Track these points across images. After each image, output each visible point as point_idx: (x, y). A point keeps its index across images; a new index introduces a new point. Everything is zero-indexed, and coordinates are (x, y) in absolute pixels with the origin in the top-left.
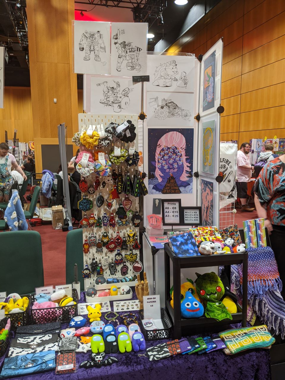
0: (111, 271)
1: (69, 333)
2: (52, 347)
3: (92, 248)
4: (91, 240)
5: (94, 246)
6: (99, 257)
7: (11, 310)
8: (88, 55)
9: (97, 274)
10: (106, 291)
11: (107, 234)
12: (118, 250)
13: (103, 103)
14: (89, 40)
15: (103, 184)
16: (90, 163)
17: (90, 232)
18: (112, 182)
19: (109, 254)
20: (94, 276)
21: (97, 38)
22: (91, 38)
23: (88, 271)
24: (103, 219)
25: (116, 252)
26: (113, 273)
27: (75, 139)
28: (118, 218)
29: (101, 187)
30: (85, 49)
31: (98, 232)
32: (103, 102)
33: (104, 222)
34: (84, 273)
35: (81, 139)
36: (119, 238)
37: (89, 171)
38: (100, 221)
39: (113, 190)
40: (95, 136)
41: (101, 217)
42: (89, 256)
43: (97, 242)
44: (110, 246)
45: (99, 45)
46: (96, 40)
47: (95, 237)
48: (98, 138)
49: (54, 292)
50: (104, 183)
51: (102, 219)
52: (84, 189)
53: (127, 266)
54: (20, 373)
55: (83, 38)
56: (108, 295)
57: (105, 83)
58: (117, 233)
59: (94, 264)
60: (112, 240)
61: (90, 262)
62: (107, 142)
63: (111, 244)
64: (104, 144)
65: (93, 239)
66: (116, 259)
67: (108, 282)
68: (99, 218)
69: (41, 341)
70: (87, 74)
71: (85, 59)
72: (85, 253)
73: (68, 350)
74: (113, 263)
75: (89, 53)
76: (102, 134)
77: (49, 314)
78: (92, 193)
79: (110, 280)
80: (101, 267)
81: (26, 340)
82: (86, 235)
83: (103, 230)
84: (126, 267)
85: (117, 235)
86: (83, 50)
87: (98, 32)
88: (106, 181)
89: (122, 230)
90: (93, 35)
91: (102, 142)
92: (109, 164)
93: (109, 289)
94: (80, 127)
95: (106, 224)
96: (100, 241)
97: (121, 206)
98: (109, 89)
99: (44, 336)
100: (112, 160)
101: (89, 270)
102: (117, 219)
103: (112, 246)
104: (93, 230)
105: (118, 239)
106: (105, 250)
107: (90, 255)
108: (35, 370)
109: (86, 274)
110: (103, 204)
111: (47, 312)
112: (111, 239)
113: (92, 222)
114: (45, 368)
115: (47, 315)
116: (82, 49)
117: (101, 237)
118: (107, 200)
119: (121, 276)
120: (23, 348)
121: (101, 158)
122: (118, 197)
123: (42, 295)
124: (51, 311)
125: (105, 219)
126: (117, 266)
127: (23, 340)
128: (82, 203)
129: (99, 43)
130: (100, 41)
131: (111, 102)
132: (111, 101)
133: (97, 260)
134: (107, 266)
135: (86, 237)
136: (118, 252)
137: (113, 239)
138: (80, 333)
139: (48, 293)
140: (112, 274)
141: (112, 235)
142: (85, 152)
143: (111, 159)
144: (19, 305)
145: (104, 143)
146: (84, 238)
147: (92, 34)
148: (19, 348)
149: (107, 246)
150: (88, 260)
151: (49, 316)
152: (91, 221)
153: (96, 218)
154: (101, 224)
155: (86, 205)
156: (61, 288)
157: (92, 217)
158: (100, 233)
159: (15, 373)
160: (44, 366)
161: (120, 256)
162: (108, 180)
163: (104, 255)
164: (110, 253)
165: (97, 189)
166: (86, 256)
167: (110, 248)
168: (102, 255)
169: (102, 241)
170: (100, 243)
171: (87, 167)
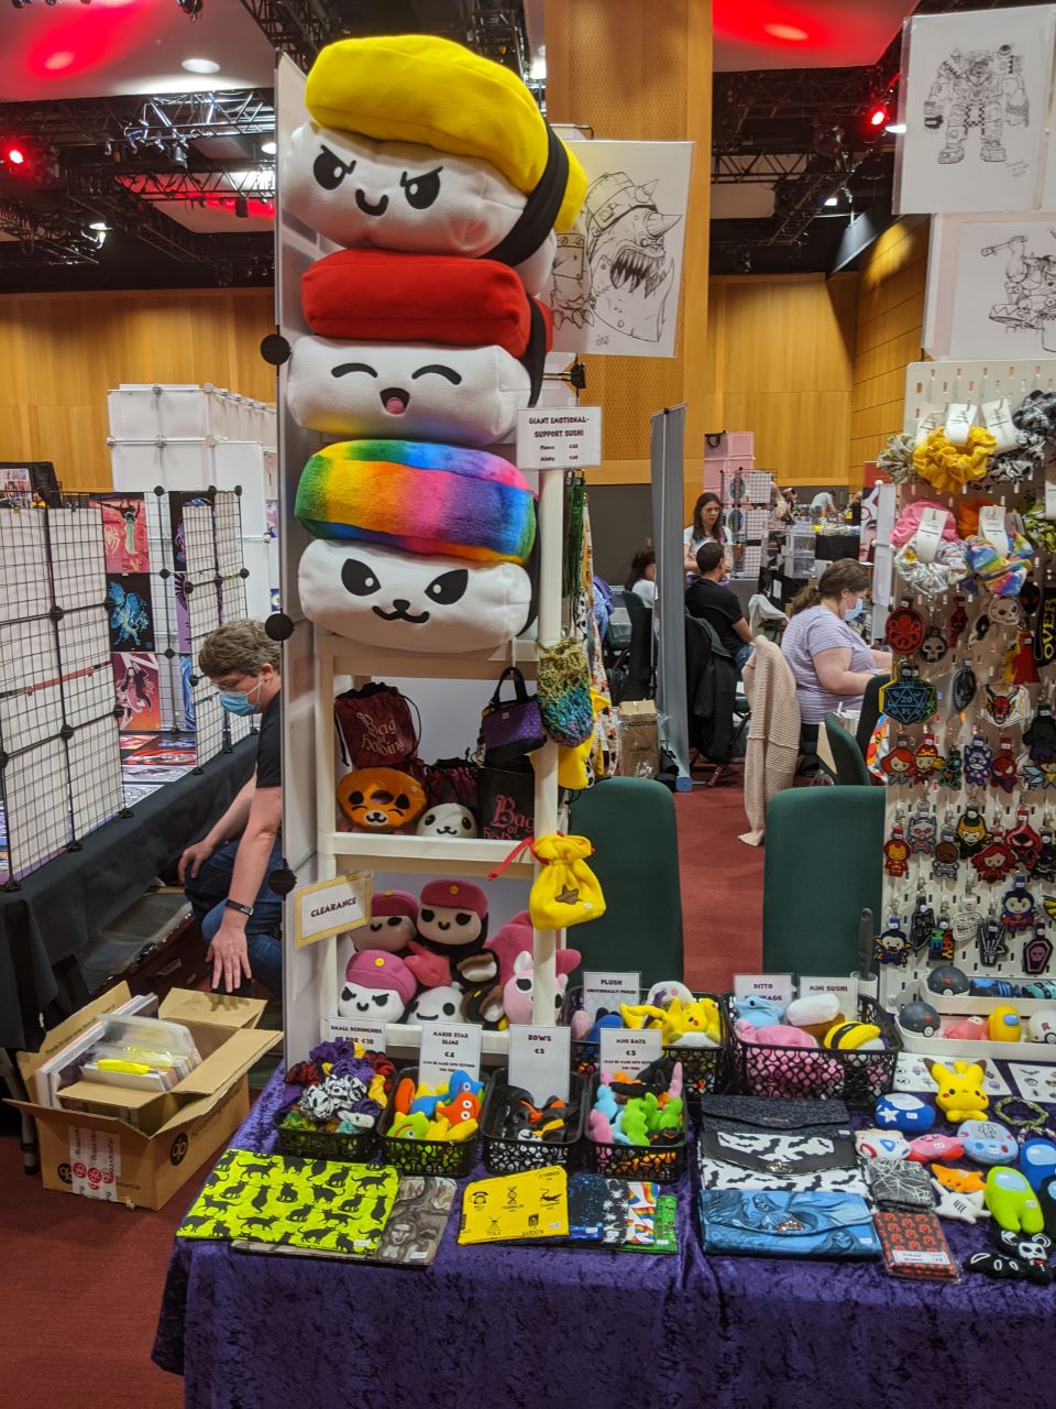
0: (982, 951)
1: (889, 1144)
2: (845, 1182)
3: (917, 861)
4: (917, 831)
5: (927, 852)
6: (940, 896)
7: (680, 1036)
8: (955, 141)
9: (932, 957)
10: (970, 1020)
11: (979, 816)
12: (1019, 879)
13: (1000, 319)
14: (964, 84)
15: (978, 628)
16: (951, 547)
17: (913, 801)
18: (1014, 618)
19: (980, 889)
20: (918, 961)
21: (999, 72)
22: (972, 78)
23: (900, 940)
24: (967, 756)
25: (1008, 884)
26: (992, 958)
27: (893, 458)
28: (1031, 757)
29: (972, 636)
30: (945, 120)
31: (944, 805)
32: (1003, 314)
33: (972, 770)
34: (883, 947)
35: (917, 456)
36: (1026, 834)
37: (946, 577)
38: (957, 763)
39: (1018, 650)
40: (977, 444)
41: (962, 751)
42: (903, 888)
43: (939, 840)
44: (987, 860)
45: (1003, 101)
46: (995, 82)
47: (933, 821)
48: (991, 451)
49: (796, 996)
50: (984, 621)
51: (962, 756)
52: (907, 643)
53: (1047, 941)
54: (766, 1247)
55: (943, 80)
56: (983, 1035)
57: (1017, 246)
58: (1020, 813)
59: (923, 917)
60: (997, 839)
61: (906, 908)
62: (1023, 464)
63: (991, 853)
64: (1011, 474)
65: (923, 826)
66: (1006, 911)
67: (976, 991)
68: (953, 753)
69: (798, 1153)
70: (947, 216)
71: (945, 158)
72: (891, 874)
73: (906, 1204)
74: (994, 924)
75: (961, 135)
76: (1005, 437)
77: (802, 1070)
78: (936, 656)
79: (980, 983)
80: (948, 933)
81: (747, 1142)
82: (897, 810)
83: (962, 798)
84: (1043, 945)
85: (1020, 823)
86: (936, 126)
87: (1005, 48)
88: (993, 614)
89: (1036, 805)
90: (984, 63)
91: (1001, 466)
92: (1022, 549)
93: (985, 1017)
94: (909, 415)
95: (979, 776)
96: (951, 839)
97: (1045, 713)
98: (1028, 266)
99: (805, 1141)
100: (1034, 535)
101: (902, 936)
102: (1023, 761)
103: (997, 860)
104: (924, 795)
105: (1022, 838)
106: (966, 871)
107: (905, 883)
108: (816, 1249)
109: (892, 949)
110: (972, 703)
111: (797, 1060)
112: (994, 835)
113: (927, 766)
114: (848, 1249)
115: (796, 1070)
116: (934, 123)
117: (954, 822)
118: (987, 686)
119: (1023, 975)
120: (745, 1169)
121: (992, 528)
122: (1036, 679)
123: (758, 1001)
124: (809, 1061)
125: (978, 759)
126: (1008, 935)
127: (738, 1141)
128: (896, 694)
129: (1006, 91)
130: (1010, 85)
131: (1033, 314)
132: (1035, 307)
133: (934, 905)
134: (970, 933)
135: (898, 818)
136: (1019, 885)
137: (1000, 835)
138: (929, 1153)
139: (775, 998)
140: (986, 964)
141: (996, 821)
142: (929, 506)
143: (1032, 529)
144: (696, 1023)
145: (1009, 469)
146: (890, 823)
147: (978, 60)
148: (734, 1165)
149: (976, 858)
150: (901, 899)
151: (802, 1075)
152: (924, 762)
153: (942, 752)
154: (959, 774)
155: (914, 703)
156: (821, 988)
157: (928, 748)
158: (951, 807)
159: (750, 1243)
160: (843, 1241)
161: (1025, 900)
162: (1002, 613)
163: (959, 890)
164: (987, 885)
165: (954, 645)
166: (893, 886)
167: (988, 868)
168: (951, 889)
169: (958, 839)
170: (950, 843)
171: (937, 560)
